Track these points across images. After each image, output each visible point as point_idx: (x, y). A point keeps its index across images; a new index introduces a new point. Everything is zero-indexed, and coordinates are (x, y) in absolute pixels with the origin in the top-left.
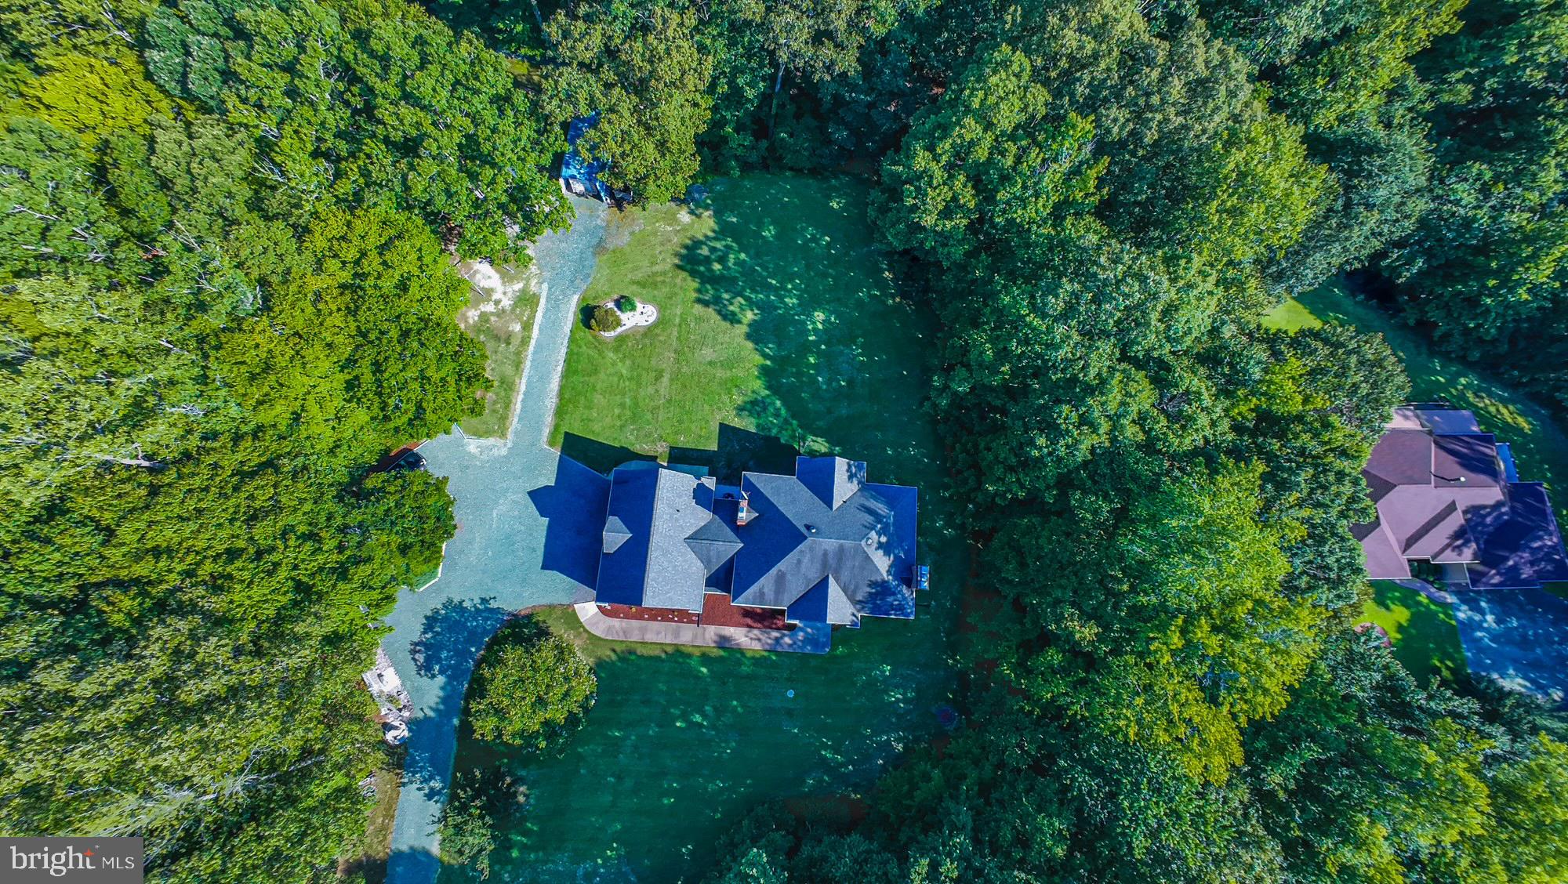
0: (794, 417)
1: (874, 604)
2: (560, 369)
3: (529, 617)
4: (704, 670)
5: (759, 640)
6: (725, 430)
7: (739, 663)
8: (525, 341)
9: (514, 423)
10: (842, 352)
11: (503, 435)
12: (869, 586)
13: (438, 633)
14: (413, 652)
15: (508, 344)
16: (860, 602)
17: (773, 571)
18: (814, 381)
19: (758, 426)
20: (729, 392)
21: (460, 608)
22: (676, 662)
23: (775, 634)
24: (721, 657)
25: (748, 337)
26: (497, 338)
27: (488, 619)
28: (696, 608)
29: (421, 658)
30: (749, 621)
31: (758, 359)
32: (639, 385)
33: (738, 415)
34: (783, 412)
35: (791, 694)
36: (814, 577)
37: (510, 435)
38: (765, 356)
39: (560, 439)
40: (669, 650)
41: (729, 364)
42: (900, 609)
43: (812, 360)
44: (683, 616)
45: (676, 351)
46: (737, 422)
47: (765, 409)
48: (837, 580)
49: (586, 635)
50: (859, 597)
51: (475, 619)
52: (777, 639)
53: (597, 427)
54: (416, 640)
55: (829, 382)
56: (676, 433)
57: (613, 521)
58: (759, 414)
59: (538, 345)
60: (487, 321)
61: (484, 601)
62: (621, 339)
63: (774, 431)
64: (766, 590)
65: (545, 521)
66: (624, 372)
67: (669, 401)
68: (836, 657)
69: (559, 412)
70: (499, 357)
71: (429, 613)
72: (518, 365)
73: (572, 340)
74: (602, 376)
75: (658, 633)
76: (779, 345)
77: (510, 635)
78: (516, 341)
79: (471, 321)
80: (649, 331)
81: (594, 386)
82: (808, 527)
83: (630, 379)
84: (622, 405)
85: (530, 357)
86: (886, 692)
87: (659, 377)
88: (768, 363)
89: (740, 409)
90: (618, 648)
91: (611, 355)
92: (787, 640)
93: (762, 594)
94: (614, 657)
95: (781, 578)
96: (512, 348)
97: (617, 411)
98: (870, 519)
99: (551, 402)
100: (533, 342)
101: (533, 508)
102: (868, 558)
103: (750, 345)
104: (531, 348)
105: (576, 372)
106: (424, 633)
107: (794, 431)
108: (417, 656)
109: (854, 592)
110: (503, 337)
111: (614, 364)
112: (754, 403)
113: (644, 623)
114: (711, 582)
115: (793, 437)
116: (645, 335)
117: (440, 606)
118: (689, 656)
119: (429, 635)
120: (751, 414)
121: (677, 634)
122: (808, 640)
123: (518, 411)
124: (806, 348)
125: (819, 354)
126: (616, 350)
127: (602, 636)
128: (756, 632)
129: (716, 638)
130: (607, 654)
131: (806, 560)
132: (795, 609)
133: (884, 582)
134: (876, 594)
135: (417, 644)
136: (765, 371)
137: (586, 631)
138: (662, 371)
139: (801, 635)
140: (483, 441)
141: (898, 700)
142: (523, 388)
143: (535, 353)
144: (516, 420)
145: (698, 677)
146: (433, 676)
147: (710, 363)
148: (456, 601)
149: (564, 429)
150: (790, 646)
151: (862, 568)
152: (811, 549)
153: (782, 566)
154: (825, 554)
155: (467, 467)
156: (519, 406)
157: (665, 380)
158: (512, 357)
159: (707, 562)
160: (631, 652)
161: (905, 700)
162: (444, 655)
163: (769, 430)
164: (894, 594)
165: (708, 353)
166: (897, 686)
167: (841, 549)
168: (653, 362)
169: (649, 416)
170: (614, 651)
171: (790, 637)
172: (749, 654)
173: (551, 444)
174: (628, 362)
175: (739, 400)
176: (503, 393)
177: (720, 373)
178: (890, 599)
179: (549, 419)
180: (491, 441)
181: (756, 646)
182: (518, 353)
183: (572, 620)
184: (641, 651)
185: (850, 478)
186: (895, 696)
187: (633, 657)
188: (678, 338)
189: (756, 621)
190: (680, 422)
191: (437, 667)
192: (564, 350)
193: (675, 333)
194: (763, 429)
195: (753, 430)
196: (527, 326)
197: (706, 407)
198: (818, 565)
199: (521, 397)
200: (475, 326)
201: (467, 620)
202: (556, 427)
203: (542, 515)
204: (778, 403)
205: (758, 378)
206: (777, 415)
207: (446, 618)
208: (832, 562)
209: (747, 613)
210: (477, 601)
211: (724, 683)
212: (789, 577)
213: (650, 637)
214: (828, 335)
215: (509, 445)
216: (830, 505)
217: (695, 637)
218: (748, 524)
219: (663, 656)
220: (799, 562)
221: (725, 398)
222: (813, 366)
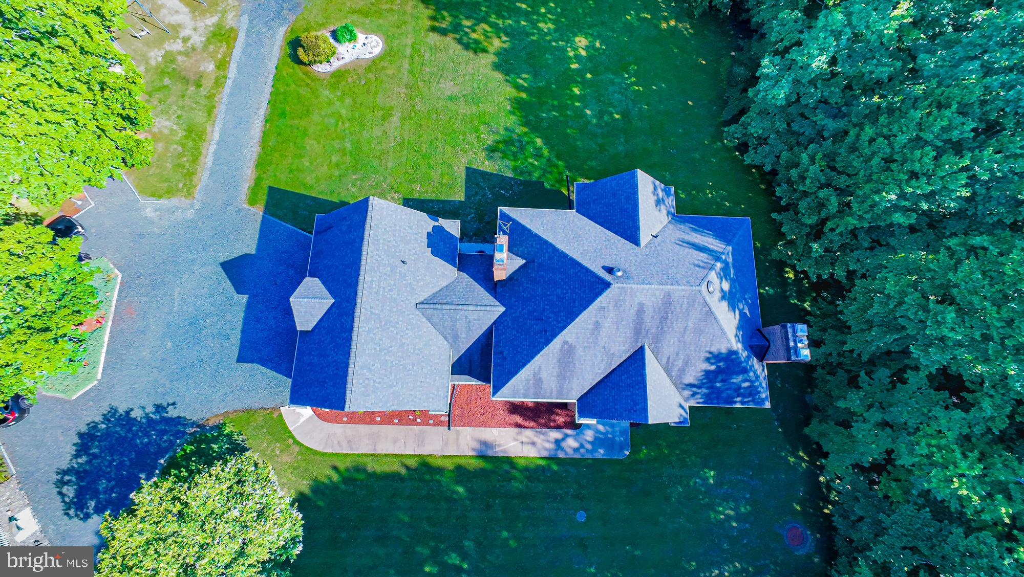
0: (559, 157)
1: (712, 387)
2: (262, 112)
3: (219, 427)
4: (461, 489)
5: (533, 444)
6: (472, 175)
7: (509, 478)
8: (219, 83)
9: (203, 178)
10: (612, 83)
11: (189, 194)
12: (708, 359)
13: (95, 456)
14: (61, 483)
15: (199, 86)
16: (691, 385)
17: (556, 343)
18: (580, 115)
19: (515, 169)
20: (476, 130)
21: (126, 420)
22: (421, 480)
23: (555, 435)
24: (482, 470)
25: (497, 67)
26: (185, 80)
27: (163, 432)
28: (439, 407)
29: (70, 492)
30: (518, 419)
31: (511, 92)
32: (362, 126)
33: (490, 158)
34: (546, 152)
35: (581, 516)
36: (621, 352)
37: (197, 193)
38: (519, 88)
39: (263, 197)
40: (412, 463)
41: (474, 98)
42: (752, 392)
43: (576, 91)
44: (424, 418)
45: (407, 86)
46: (488, 166)
47: (522, 148)
48: (656, 354)
49: (296, 449)
50: (690, 378)
51: (147, 434)
52: (557, 442)
53: (309, 180)
54: (65, 466)
55: (600, 115)
56: (411, 182)
57: (312, 285)
58: (515, 155)
59: (237, 85)
60: (173, 61)
61: (159, 408)
62: (339, 75)
63: (536, 175)
64: (544, 375)
65: (245, 298)
66: (343, 112)
67: (401, 144)
68: (640, 462)
69: (261, 164)
70: (187, 101)
71: (84, 429)
72: (210, 111)
73: (277, 78)
74: (316, 118)
75: (395, 441)
76: (536, 75)
77: (193, 453)
78: (208, 83)
79: (153, 63)
80: (373, 64)
81: (305, 130)
82: (610, 270)
83: (351, 120)
84: (343, 151)
85: (225, 100)
86: (711, 507)
87: (387, 114)
88: (524, 95)
89: (492, 150)
90: (342, 467)
91: (327, 93)
92: (571, 443)
93: (538, 381)
94: (335, 477)
95: (568, 352)
96: (203, 91)
97: (334, 159)
98: (703, 256)
99: (252, 151)
100: (229, 83)
101: (227, 284)
102: (710, 313)
103: (499, 76)
104: (227, 90)
105: (283, 114)
106: (77, 456)
107: (560, 174)
108: (65, 489)
109: (682, 371)
110: (192, 77)
111: (330, 103)
112: (508, 142)
113: (375, 428)
114: (460, 367)
115: (560, 181)
116: (369, 69)
117: (98, 419)
118: (440, 470)
119: (83, 459)
120: (505, 156)
121: (421, 442)
122: (598, 442)
123: (210, 164)
124: (568, 78)
125: (584, 83)
126: (334, 87)
127: (320, 448)
128: (528, 433)
129: (476, 445)
130: (326, 474)
131: (607, 325)
132: (589, 402)
133: (732, 352)
134: (718, 371)
135: (65, 472)
136: (519, 105)
137: (297, 443)
138: (391, 108)
139: (589, 435)
140: (163, 202)
141: (728, 518)
142: (216, 136)
143: (231, 94)
144: (206, 174)
145: (451, 500)
146: (87, 516)
147: (450, 98)
148: (122, 409)
149: (267, 183)
150: (576, 450)
151: (699, 332)
152: (618, 304)
153: (570, 334)
154: (641, 311)
155: (142, 236)
156: (210, 159)
157: (395, 119)
158: (204, 102)
159: (454, 338)
160: (359, 469)
161: (739, 518)
162: (103, 484)
163: (530, 174)
164: (745, 371)
165: (448, 87)
166: (725, 498)
167: (668, 301)
168: (379, 100)
169: (376, 163)
170: (335, 468)
171: (575, 438)
172: (522, 463)
173: (252, 201)
174: (348, 101)
175: (490, 140)
176: (191, 144)
177: (463, 109)
178: (736, 380)
179: (249, 173)
180: (174, 201)
181: (530, 453)
182: (210, 97)
183: (280, 431)
184: (373, 466)
185: (659, 202)
186: (725, 511)
187: (361, 476)
188: (411, 72)
189: (526, 417)
190: (415, 167)
191: (92, 504)
192: (268, 90)
193: (406, 66)
194: (522, 173)
195: (509, 174)
196: (222, 65)
197: (449, 149)
198: (627, 331)
199: (212, 148)
200: (157, 68)
201: (135, 435)
202: (258, 181)
203: (239, 292)
204: (539, 142)
205: (512, 113)
206: (538, 155)
207: (107, 434)
208: (650, 323)
209: (515, 408)
210: (150, 409)
211: (488, 507)
212: (580, 351)
213: (384, 448)
214: (593, 61)
215: (197, 205)
216: (636, 242)
217: (446, 443)
218: (511, 278)
219: (403, 471)
220: (597, 326)
221: (472, 138)
222: (581, 98)
